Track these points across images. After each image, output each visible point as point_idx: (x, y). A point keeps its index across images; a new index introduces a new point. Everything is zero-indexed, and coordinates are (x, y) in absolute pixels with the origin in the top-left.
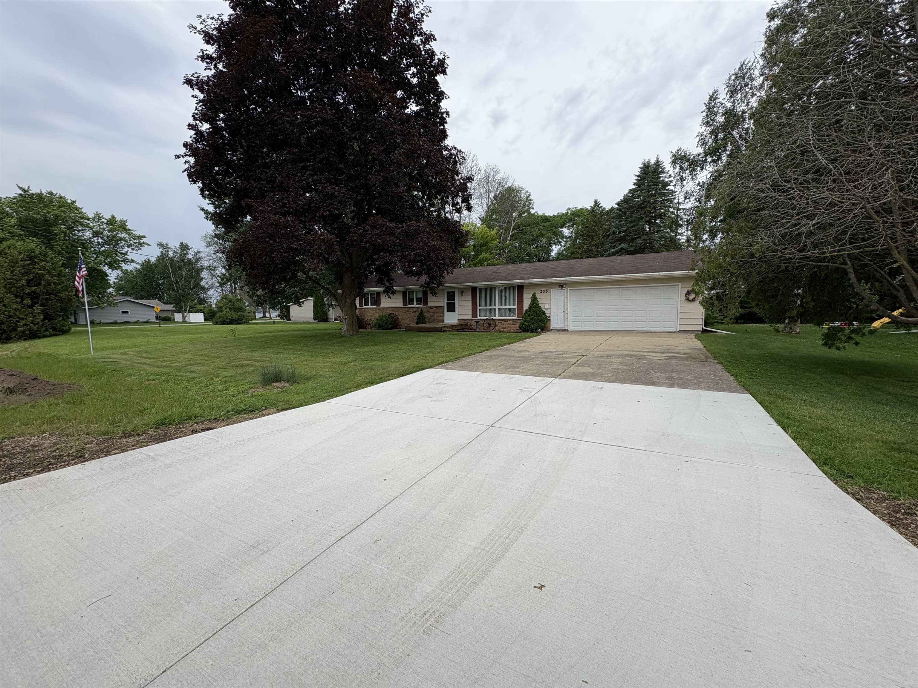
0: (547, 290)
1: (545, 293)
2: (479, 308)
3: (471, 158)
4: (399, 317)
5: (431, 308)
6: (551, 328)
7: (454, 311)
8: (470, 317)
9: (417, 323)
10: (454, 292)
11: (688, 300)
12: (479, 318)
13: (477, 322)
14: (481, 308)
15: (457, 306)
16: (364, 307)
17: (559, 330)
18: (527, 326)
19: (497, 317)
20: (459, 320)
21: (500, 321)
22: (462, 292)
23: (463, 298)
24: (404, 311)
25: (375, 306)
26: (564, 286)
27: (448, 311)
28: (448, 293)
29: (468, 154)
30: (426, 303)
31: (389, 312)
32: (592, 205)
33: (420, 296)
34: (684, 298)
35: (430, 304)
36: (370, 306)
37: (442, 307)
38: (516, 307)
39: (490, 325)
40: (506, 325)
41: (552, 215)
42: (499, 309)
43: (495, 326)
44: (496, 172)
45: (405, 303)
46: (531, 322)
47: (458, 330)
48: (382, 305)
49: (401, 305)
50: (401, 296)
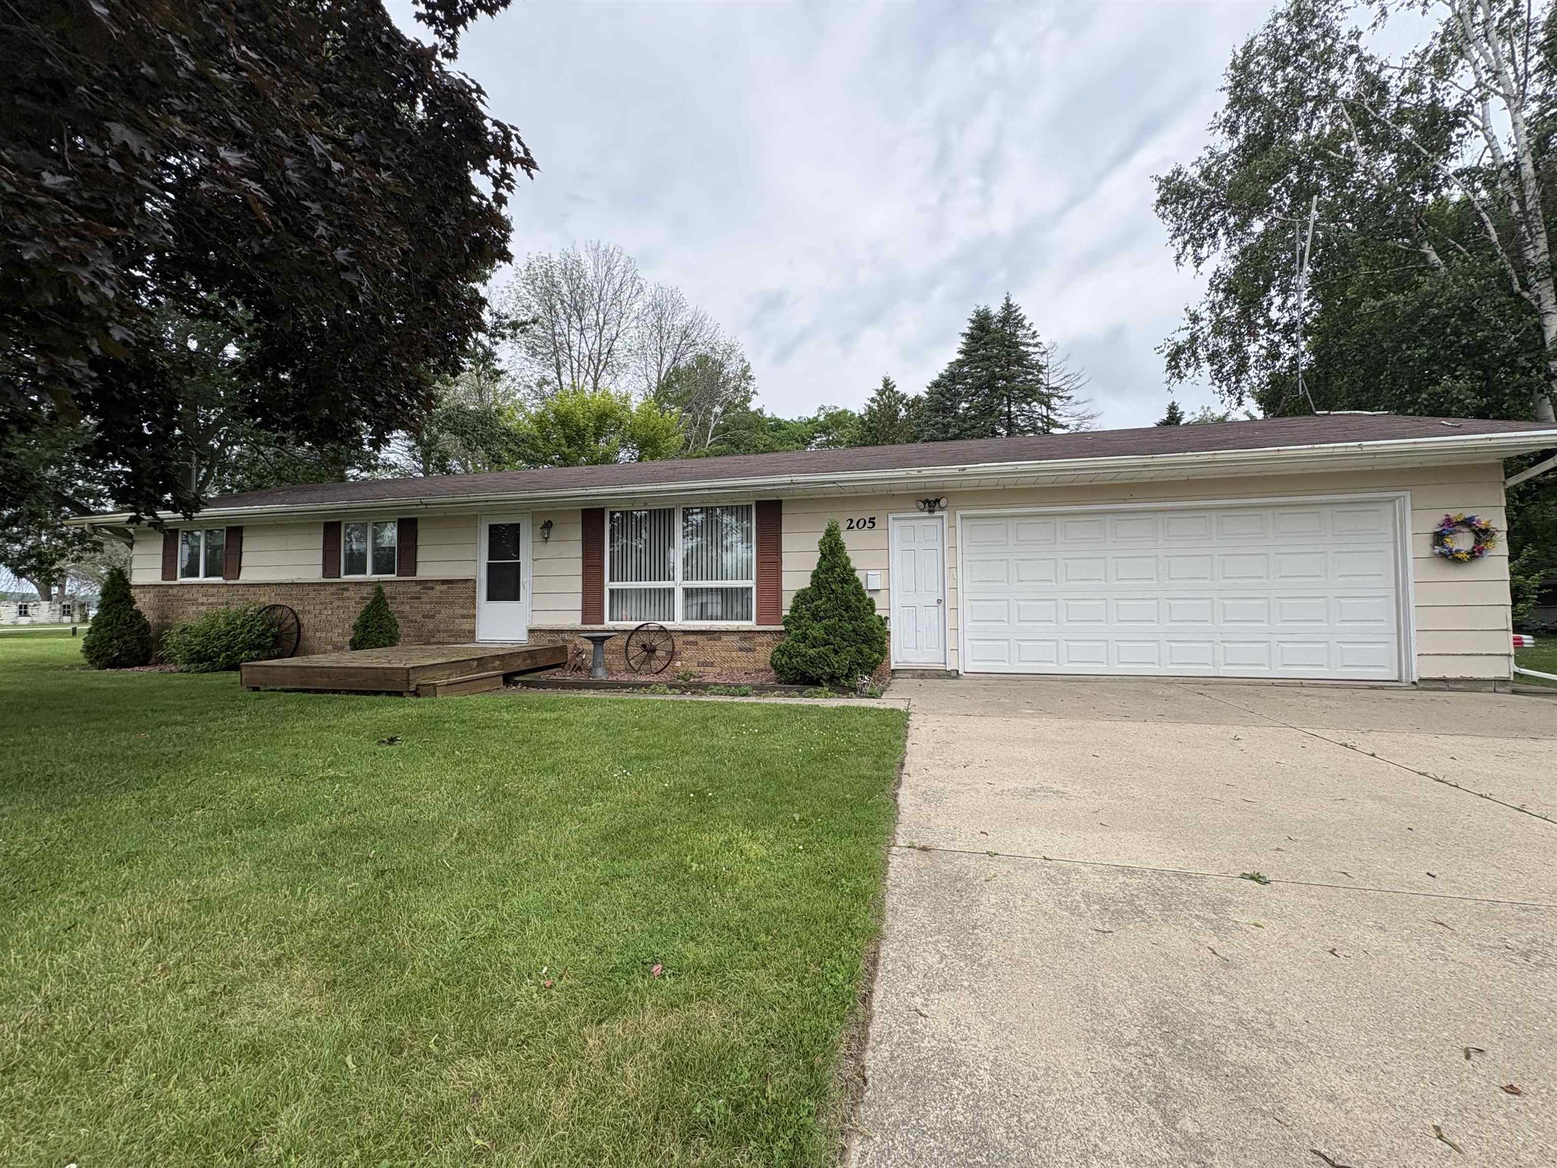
0: (872, 520)
1: (866, 532)
2: (608, 585)
3: (621, 263)
4: (305, 620)
5: (427, 585)
6: (893, 666)
7: (516, 597)
8: (574, 620)
9: (356, 645)
10: (517, 527)
11: (1452, 558)
12: (608, 624)
13: (598, 641)
14: (616, 585)
15: (525, 578)
16: (181, 580)
17: (923, 674)
18: (812, 662)
19: (679, 622)
20: (531, 631)
21: (692, 638)
22: (548, 525)
23: (551, 549)
24: (325, 595)
25: (219, 580)
26: (943, 502)
27: (491, 597)
28: (492, 528)
29: (616, 255)
30: (409, 567)
31: (266, 599)
32: (881, 387)
33: (390, 535)
34: (1426, 548)
35: (425, 572)
36: (201, 579)
37: (469, 583)
38: (751, 583)
39: (650, 651)
40: (715, 650)
42: (687, 591)
43: (672, 655)
44: (678, 305)
45: (330, 566)
46: (827, 643)
47: (508, 679)
48: (246, 576)
49: (315, 574)
50: (318, 542)
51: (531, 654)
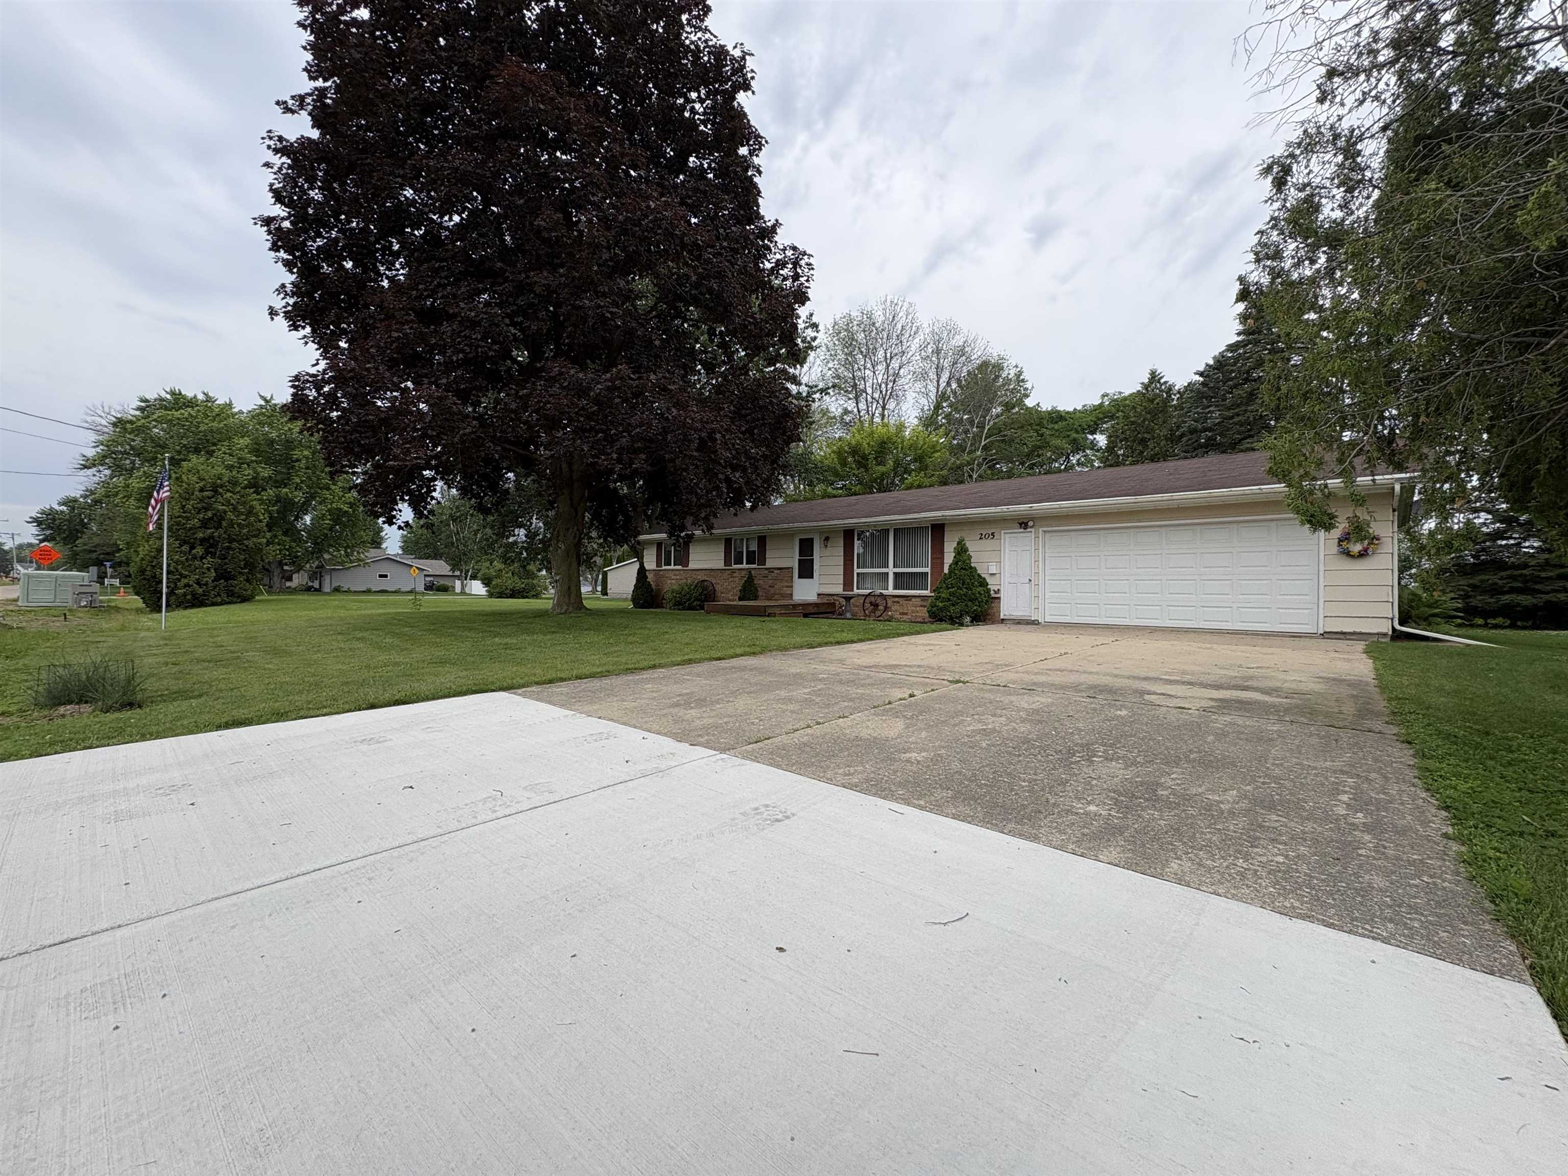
0: (993, 534)
1: (988, 541)
2: (856, 571)
3: (904, 308)
4: (718, 588)
5: (770, 570)
6: (1002, 617)
7: (812, 577)
8: (839, 589)
9: (740, 599)
10: (812, 540)
11: (1347, 554)
12: (856, 591)
13: (848, 599)
14: (861, 570)
15: (816, 567)
16: (664, 568)
17: (1019, 622)
18: (941, 609)
19: (891, 591)
20: (819, 595)
21: (897, 599)
22: (827, 539)
23: (828, 551)
24: (726, 575)
25: (679, 567)
26: (1031, 524)
27: (800, 577)
28: (801, 541)
29: (900, 303)
30: (763, 561)
31: (700, 577)
32: (1146, 381)
33: (754, 547)
34: (1335, 549)
35: (770, 563)
36: (672, 567)
37: (790, 569)
38: (928, 570)
39: (876, 606)
40: (909, 607)
41: (1071, 409)
42: (895, 574)
43: (886, 608)
44: (953, 331)
45: (727, 562)
46: (949, 600)
47: (806, 615)
48: (692, 566)
49: (721, 565)
50: (722, 548)
51: (816, 605)
